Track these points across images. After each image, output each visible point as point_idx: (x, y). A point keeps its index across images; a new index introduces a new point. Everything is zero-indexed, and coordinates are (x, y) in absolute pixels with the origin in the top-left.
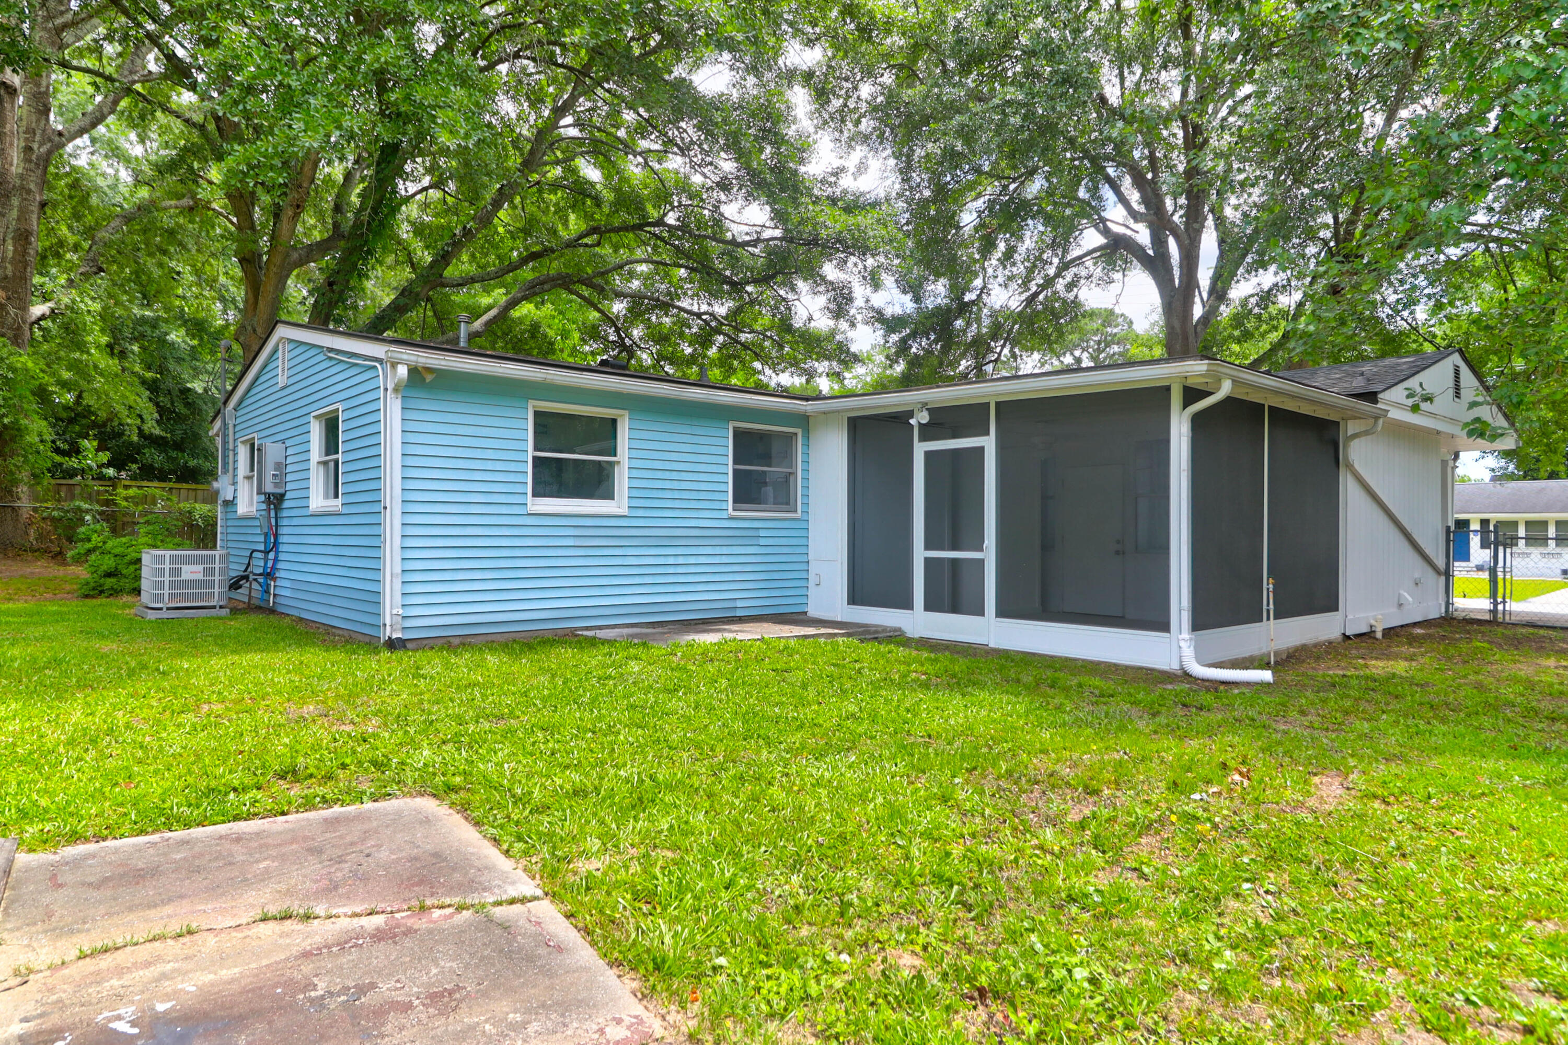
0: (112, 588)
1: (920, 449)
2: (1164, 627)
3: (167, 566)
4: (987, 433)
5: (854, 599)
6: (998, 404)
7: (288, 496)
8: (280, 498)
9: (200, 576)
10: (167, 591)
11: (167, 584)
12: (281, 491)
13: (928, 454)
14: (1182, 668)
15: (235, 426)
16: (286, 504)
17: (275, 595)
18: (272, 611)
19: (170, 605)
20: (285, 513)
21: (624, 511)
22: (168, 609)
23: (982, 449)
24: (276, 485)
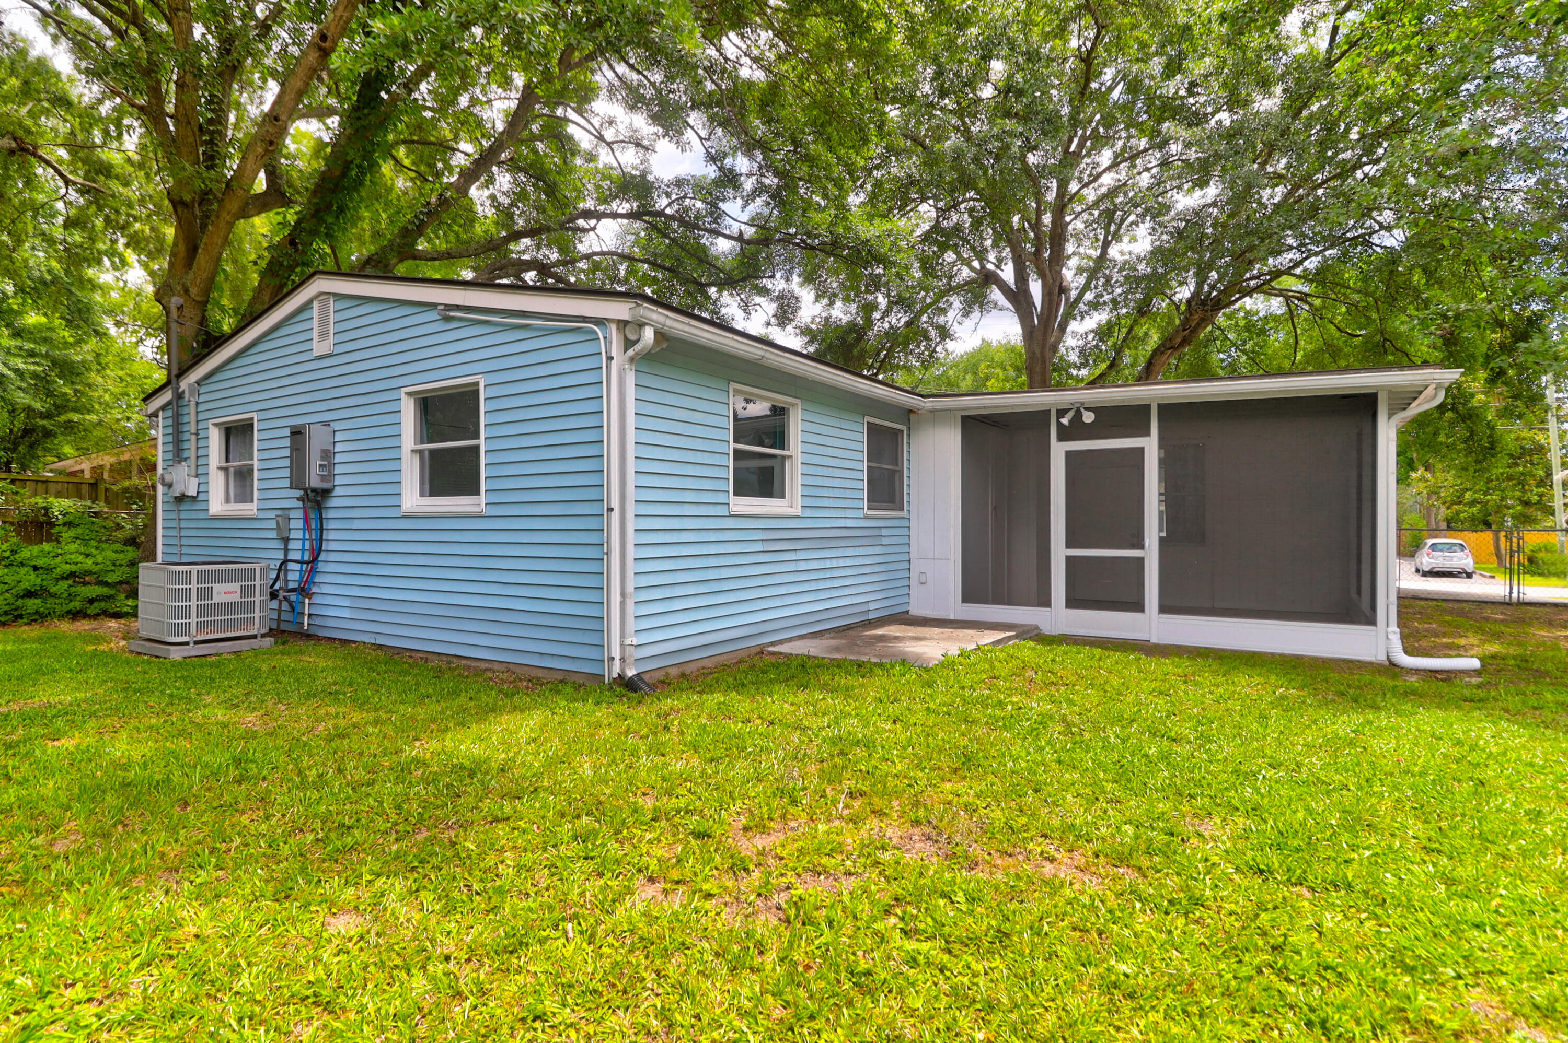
0: (37, 612)
1: (1058, 451)
2: (1371, 620)
3: (194, 586)
4: (1147, 434)
5: (967, 597)
6: (1160, 407)
7: (338, 491)
8: (326, 493)
9: (236, 598)
10: (194, 620)
11: (194, 609)
12: (326, 485)
13: (1069, 454)
14: (1389, 659)
15: (197, 403)
16: (333, 502)
17: (310, 615)
18: (308, 636)
19: (199, 638)
20: (331, 514)
21: (797, 511)
22: (196, 643)
23: (1141, 450)
24: (323, 478)
